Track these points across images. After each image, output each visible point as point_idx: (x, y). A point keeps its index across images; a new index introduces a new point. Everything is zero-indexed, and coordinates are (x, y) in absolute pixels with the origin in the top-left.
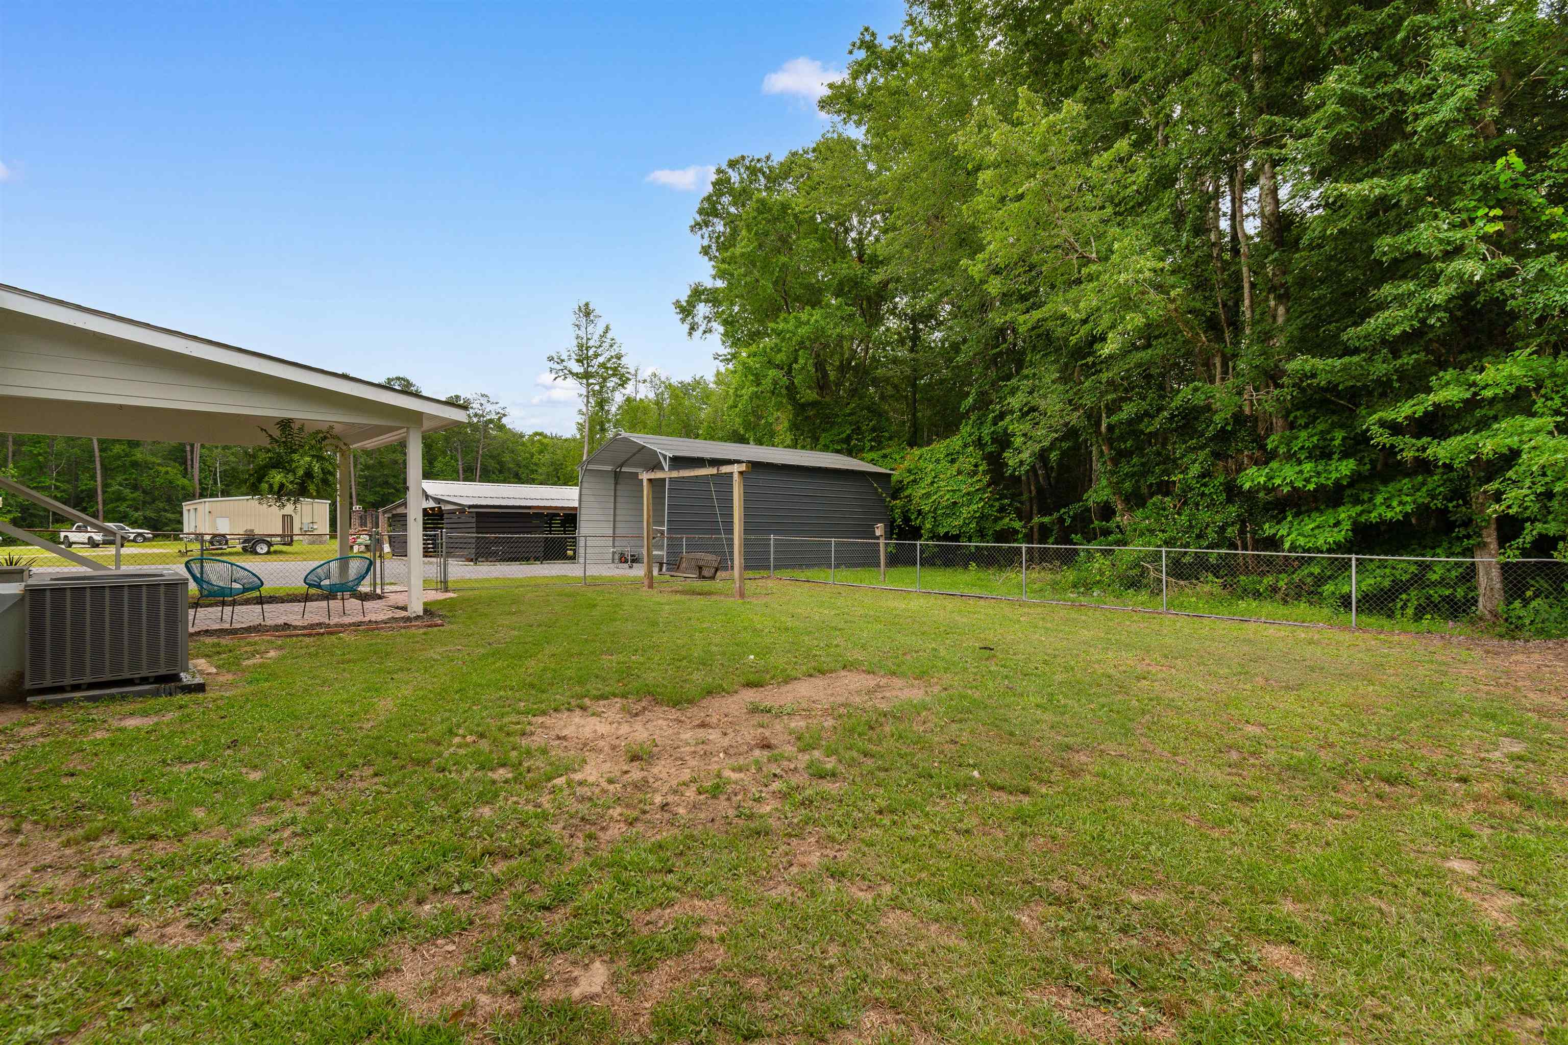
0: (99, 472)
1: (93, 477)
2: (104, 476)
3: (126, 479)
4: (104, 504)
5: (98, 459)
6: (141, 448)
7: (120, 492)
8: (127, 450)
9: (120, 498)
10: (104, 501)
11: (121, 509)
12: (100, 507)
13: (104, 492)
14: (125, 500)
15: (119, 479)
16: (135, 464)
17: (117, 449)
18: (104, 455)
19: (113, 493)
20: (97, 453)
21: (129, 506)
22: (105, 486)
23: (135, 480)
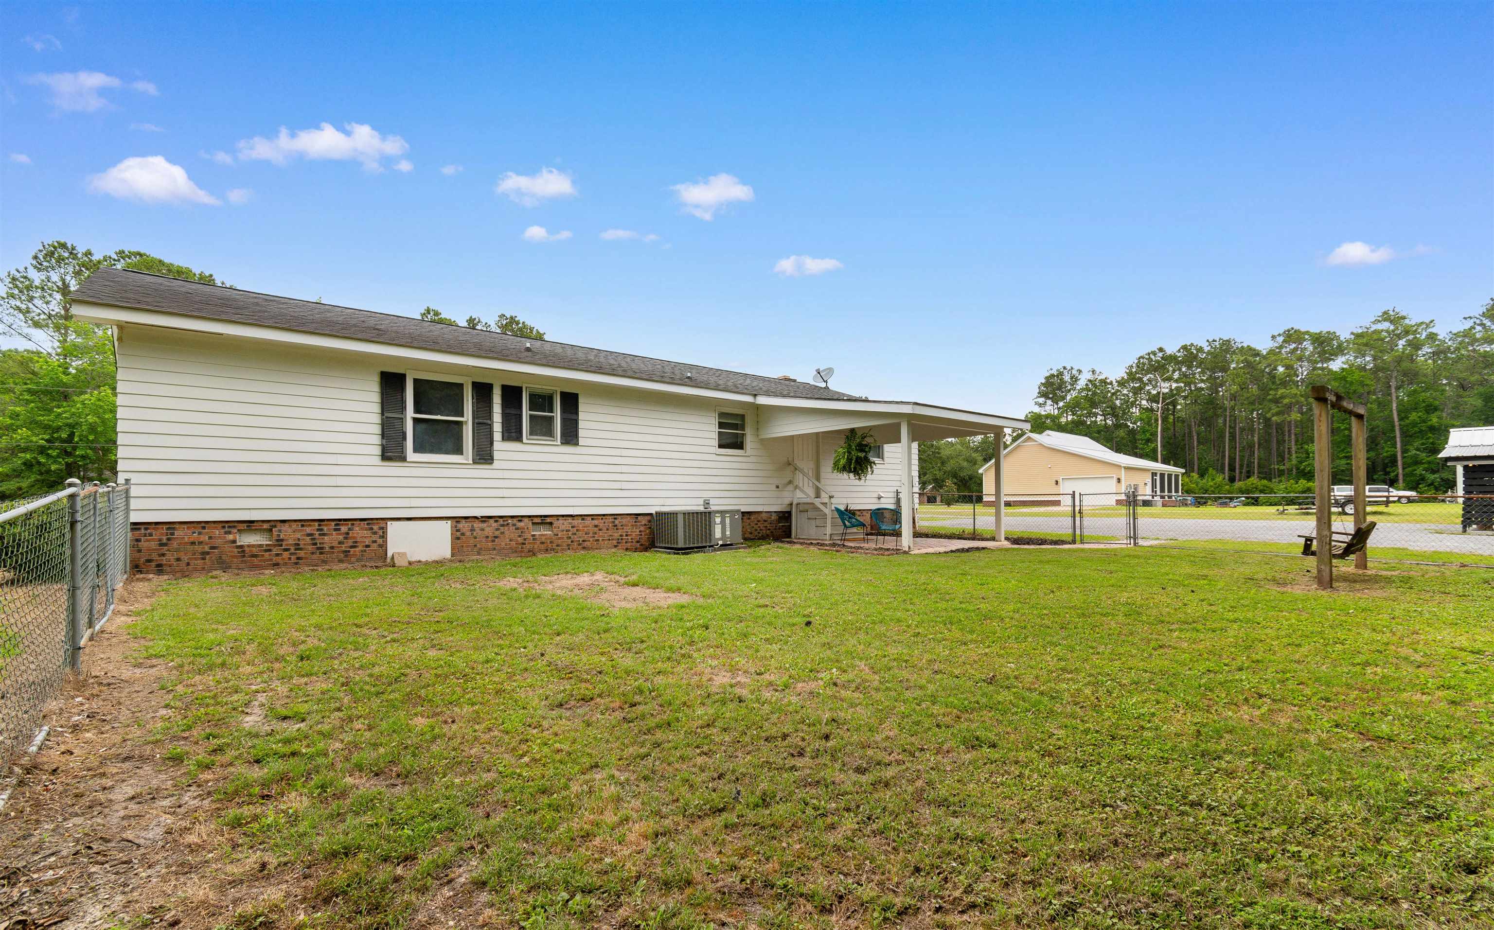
0: (1398, 440)
1: (1394, 445)
2: (1404, 444)
3: (1423, 444)
4: (1404, 469)
5: (1397, 429)
6: (1438, 413)
7: (1416, 456)
8: (1425, 416)
9: (1417, 462)
10: (1404, 464)
11: (1417, 472)
12: (1400, 471)
13: (1403, 458)
14: (1421, 463)
15: (1416, 444)
16: (1432, 429)
17: (1414, 416)
18: (1402, 423)
19: (1412, 457)
20: (1397, 424)
21: (1426, 470)
22: (1404, 451)
23: (1432, 443)
